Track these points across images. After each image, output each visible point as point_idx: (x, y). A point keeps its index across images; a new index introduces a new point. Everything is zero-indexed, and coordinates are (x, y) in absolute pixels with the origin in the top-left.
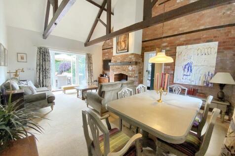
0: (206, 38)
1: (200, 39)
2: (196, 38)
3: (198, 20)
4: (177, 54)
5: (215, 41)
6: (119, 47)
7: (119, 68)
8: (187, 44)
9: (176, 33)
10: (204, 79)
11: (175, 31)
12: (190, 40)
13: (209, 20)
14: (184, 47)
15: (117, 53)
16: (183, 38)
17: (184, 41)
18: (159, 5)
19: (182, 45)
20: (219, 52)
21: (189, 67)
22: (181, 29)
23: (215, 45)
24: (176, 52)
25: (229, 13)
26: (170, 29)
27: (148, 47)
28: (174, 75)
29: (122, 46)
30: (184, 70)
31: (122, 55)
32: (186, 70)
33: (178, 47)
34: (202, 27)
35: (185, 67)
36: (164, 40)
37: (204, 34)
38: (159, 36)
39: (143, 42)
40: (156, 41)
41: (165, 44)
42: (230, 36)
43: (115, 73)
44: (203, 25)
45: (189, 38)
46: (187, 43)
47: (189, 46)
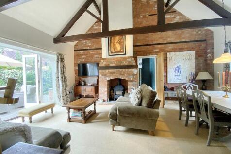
0: (187, 48)
1: (183, 49)
2: (180, 47)
3: (181, 34)
4: (168, 59)
5: (193, 51)
6: (112, 49)
7: (114, 73)
8: (174, 52)
9: (165, 42)
10: (189, 78)
11: (164, 40)
12: (176, 49)
13: (187, 35)
14: (173, 53)
15: (109, 55)
16: (171, 47)
17: (172, 49)
18: (149, 15)
19: (171, 52)
20: (196, 58)
21: (178, 70)
22: (169, 39)
23: (193, 53)
24: (167, 58)
25: (200, 32)
26: (160, 38)
27: (140, 51)
28: (167, 76)
29: (116, 48)
30: (175, 72)
31: (117, 58)
32: (177, 72)
33: (168, 54)
34: (184, 40)
35: (176, 69)
36: (156, 46)
37: (185, 46)
38: (151, 43)
39: (134, 46)
40: (148, 47)
41: (157, 50)
42: (201, 48)
43: (108, 79)
44: (184, 38)
45: (175, 47)
46: (174, 50)
47: (177, 53)
